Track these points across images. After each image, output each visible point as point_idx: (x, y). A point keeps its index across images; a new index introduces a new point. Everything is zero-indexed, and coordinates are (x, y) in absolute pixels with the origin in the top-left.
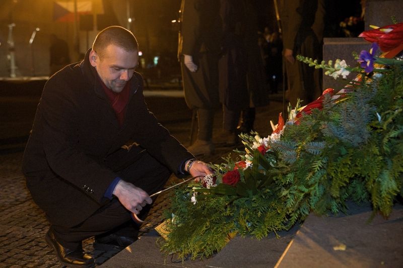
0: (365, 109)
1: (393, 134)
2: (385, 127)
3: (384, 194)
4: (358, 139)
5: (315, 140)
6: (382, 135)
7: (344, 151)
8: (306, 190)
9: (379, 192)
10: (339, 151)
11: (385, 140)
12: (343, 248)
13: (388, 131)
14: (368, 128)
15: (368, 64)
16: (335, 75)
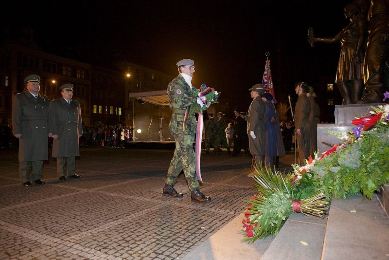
0: (358, 153)
1: (372, 163)
2: (368, 160)
3: (369, 189)
4: (355, 166)
5: (335, 166)
6: (367, 163)
7: (348, 171)
8: (332, 188)
9: (367, 188)
10: (346, 171)
11: (368, 166)
12: (355, 211)
13: (370, 162)
14: (359, 161)
15: (358, 134)
16: (342, 138)
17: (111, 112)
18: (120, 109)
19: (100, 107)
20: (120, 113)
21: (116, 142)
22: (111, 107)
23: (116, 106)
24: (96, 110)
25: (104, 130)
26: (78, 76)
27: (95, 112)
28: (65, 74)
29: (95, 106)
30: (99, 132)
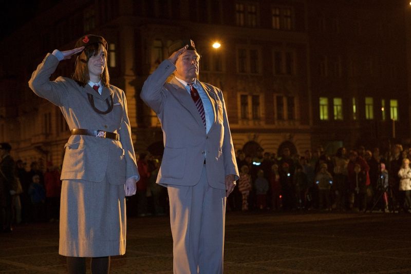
17: (369, 114)
18: (394, 103)
19: (337, 102)
20: (394, 114)
21: (389, 195)
22: (369, 101)
23: (382, 96)
24: (326, 111)
25: (352, 164)
26: (276, 22)
27: (324, 115)
28: (242, 23)
29: (323, 101)
30: (337, 170)
